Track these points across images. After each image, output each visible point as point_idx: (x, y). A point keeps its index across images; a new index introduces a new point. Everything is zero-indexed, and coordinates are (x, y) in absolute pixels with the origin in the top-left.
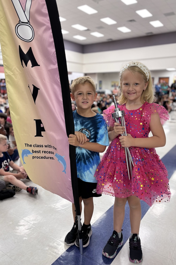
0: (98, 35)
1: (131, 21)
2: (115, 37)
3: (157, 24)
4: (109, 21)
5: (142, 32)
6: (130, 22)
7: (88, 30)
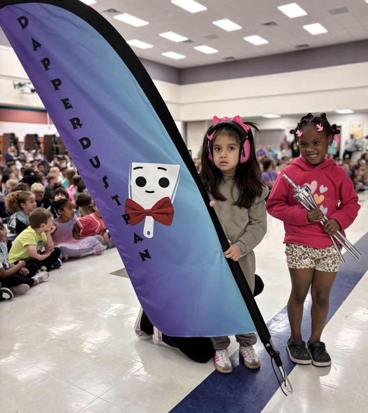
0: (207, 51)
1: (268, 24)
2: (239, 54)
3: (316, 29)
4: (227, 25)
5: (289, 44)
6: (266, 27)
7: (189, 41)
